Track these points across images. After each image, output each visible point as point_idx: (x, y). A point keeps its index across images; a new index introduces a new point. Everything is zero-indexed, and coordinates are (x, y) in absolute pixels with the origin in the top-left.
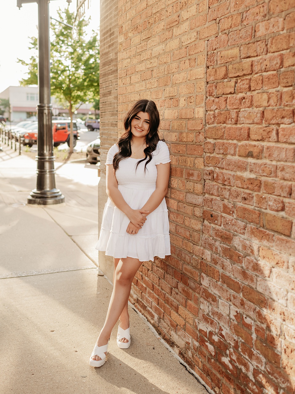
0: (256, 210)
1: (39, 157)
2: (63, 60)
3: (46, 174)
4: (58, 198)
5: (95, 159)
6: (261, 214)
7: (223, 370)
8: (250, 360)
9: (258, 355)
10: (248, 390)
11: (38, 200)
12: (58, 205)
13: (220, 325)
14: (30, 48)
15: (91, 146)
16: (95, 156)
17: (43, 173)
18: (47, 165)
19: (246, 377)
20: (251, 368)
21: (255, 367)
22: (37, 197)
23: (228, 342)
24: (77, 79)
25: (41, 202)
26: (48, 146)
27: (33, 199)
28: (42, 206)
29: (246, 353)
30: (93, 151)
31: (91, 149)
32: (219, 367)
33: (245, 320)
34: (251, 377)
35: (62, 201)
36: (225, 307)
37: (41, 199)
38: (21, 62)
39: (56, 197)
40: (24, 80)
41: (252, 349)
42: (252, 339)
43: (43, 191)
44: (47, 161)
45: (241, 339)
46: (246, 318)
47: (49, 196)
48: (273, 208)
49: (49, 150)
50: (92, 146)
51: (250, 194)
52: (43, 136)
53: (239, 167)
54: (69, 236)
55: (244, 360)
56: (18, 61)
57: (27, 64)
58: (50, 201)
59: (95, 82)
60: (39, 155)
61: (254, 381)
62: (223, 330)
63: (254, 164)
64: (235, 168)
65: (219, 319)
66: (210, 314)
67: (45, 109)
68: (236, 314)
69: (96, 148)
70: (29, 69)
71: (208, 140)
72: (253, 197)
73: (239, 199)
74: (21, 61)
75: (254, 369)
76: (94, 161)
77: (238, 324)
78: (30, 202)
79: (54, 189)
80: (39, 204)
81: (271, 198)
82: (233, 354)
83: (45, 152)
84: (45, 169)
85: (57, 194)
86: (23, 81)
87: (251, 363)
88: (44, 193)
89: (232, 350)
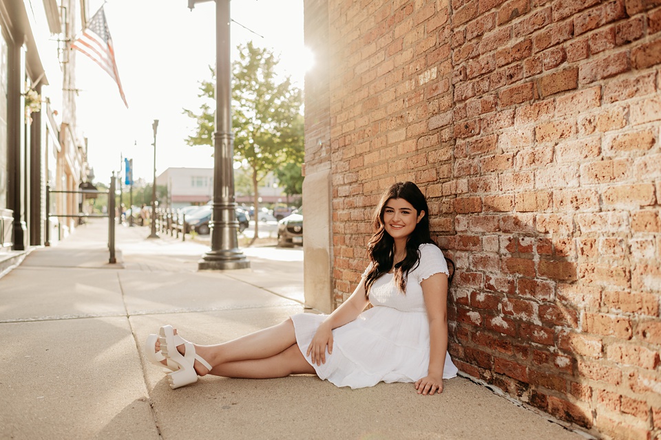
0: (527, 82)
1: (216, 204)
2: (244, 110)
3: (225, 227)
4: (241, 261)
5: (290, 240)
6: (535, 82)
7: (496, 337)
8: (533, 297)
9: (544, 281)
10: (533, 344)
11: (213, 263)
12: (241, 271)
13: (487, 274)
14: (200, 96)
15: (284, 223)
16: (289, 237)
17: (221, 226)
18: (226, 214)
19: (530, 325)
20: (535, 307)
21: (541, 303)
22: (211, 259)
23: (499, 291)
24: (263, 135)
25: (217, 265)
26: (227, 188)
27: (207, 262)
28: (219, 271)
29: (527, 290)
30: (286, 230)
31: (283, 228)
32: (489, 337)
33: (522, 244)
34: (537, 322)
35: (246, 265)
36: (493, 242)
37: (218, 262)
38: (186, 114)
39: (239, 259)
40: (191, 137)
41: (536, 279)
42: (533, 263)
43: (220, 251)
44: (225, 209)
45: (517, 275)
46: (523, 240)
47: (229, 258)
48: (551, 64)
49: (229, 194)
50: (286, 223)
51: (517, 66)
52: (222, 174)
53: (500, 40)
54: (261, 288)
55: (524, 303)
56: (183, 111)
57: (195, 117)
58: (230, 264)
59: (289, 137)
60: (214, 202)
61: (540, 324)
62: (491, 278)
63: (520, 23)
64: (495, 44)
65: (484, 266)
66: (471, 268)
67: (224, 138)
68: (508, 243)
69: (291, 226)
70: (198, 123)
71: (456, 30)
72: (522, 68)
73: (503, 81)
74: (188, 111)
75: (540, 306)
76: (288, 244)
77: (512, 257)
78: (202, 267)
79: (236, 249)
80: (214, 268)
81: (547, 53)
82: (508, 303)
83: (224, 195)
84: (223, 220)
85: (239, 256)
86: (189, 139)
87: (535, 301)
88: (221, 254)
89: (506, 299)
